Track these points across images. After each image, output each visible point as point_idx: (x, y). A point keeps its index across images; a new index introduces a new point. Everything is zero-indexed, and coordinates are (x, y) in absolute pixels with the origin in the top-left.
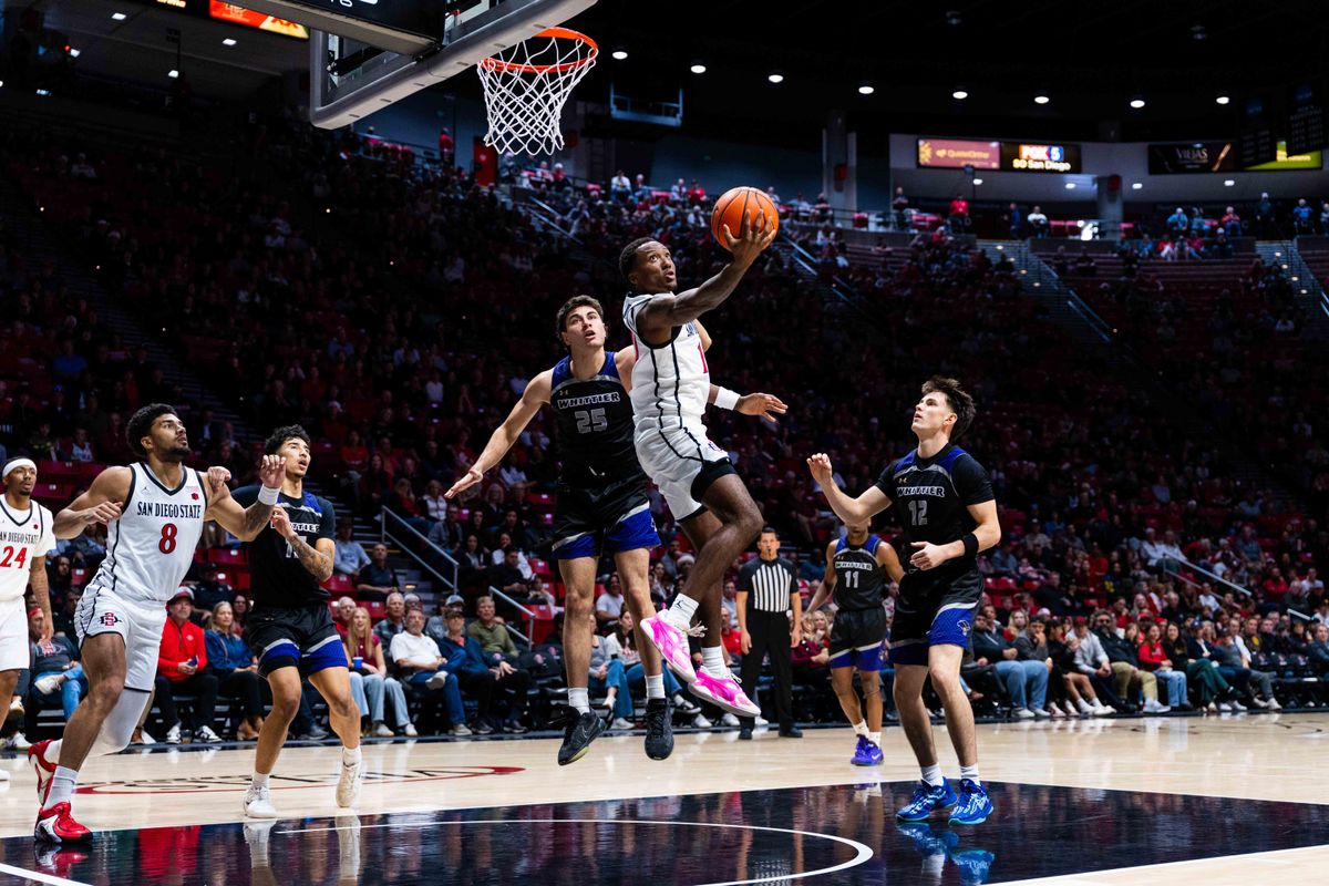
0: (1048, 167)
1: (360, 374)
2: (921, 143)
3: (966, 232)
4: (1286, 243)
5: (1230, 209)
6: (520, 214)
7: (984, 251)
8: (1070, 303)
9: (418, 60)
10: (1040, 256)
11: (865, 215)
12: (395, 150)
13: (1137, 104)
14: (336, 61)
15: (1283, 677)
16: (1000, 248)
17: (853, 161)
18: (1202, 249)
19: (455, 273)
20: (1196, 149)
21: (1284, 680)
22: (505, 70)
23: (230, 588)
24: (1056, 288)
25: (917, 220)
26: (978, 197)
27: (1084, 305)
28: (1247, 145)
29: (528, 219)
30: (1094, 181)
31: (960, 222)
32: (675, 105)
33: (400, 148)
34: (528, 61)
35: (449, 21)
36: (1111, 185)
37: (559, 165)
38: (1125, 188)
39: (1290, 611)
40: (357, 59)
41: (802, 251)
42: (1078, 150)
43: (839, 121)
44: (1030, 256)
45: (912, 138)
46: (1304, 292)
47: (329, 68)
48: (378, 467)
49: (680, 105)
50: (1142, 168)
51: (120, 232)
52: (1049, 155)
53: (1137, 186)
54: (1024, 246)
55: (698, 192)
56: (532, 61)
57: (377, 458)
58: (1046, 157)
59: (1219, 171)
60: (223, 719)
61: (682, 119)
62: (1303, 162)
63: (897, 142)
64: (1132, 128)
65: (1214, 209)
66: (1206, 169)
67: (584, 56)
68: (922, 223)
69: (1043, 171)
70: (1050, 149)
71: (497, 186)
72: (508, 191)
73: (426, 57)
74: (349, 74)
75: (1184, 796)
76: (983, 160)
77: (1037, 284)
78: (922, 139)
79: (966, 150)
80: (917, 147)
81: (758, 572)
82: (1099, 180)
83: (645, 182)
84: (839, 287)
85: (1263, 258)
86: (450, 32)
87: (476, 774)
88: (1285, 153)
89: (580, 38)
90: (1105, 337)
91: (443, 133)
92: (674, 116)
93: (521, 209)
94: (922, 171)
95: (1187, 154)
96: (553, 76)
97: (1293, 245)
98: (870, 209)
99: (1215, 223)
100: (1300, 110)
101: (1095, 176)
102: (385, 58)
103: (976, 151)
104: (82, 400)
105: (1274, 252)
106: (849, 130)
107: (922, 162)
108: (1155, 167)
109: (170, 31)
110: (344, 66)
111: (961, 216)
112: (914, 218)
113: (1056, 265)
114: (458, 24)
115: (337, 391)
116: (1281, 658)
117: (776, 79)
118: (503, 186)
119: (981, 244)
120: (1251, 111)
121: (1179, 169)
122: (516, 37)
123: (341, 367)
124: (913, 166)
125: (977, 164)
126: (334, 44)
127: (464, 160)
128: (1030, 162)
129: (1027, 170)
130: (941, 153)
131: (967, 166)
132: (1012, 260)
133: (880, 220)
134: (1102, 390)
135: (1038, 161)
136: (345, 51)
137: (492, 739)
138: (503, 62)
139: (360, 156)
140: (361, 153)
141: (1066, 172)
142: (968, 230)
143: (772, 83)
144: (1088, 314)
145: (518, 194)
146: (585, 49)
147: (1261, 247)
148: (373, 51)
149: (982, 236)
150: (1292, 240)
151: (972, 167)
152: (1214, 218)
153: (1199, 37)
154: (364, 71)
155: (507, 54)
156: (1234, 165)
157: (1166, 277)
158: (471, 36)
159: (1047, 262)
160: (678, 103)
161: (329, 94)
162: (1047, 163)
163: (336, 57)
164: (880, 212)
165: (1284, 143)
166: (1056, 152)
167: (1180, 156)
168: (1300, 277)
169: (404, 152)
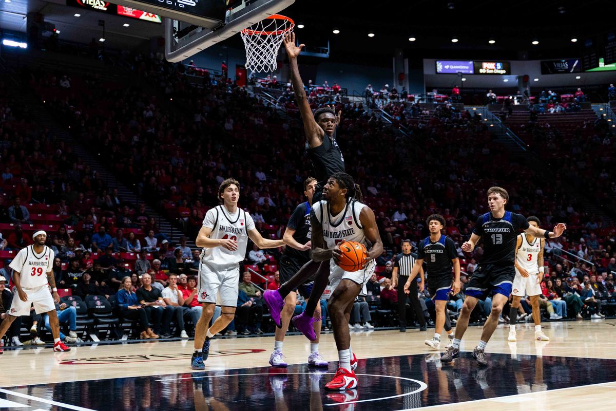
0: (495, 72)
1: (187, 173)
2: (438, 63)
3: (459, 102)
4: (604, 104)
5: (579, 89)
6: (257, 99)
7: (467, 110)
8: (507, 133)
9: (214, 31)
10: (493, 113)
11: (413, 96)
12: (200, 72)
13: (535, 43)
14: (177, 32)
15: (610, 302)
16: (475, 109)
17: (407, 72)
18: (568, 108)
19: (229, 126)
20: (562, 63)
21: (611, 304)
22: (254, 34)
23: (130, 270)
24: (501, 127)
25: (437, 98)
26: (464, 86)
27: (514, 134)
28: (586, 60)
29: (261, 101)
30: (517, 78)
31: (456, 98)
32: (326, 48)
33: (203, 70)
34: (263, 30)
35: (228, 13)
36: (524, 79)
37: (275, 77)
38: (531, 80)
39: (612, 272)
40: (186, 31)
41: (385, 112)
42: (509, 64)
43: (400, 53)
44: (489, 112)
45: (434, 60)
46: (614, 126)
47: (174, 35)
48: (195, 215)
49: (328, 48)
50: (539, 72)
51: (79, 111)
52: (496, 66)
53: (536, 80)
54: (486, 108)
55: (337, 87)
56: (265, 30)
57: (195, 211)
58: (494, 68)
59: (573, 72)
60: (129, 330)
61: (329, 54)
62: (611, 67)
63: (427, 62)
64: (533, 54)
65: (571, 89)
66: (567, 71)
67: (288, 27)
68: (439, 99)
69: (493, 74)
70: (496, 64)
71: (246, 87)
72: (252, 89)
73: (217, 29)
74: (183, 38)
75: (566, 358)
76: (465, 69)
77: (492, 125)
78: (438, 61)
79: (458, 65)
80: (436, 65)
81: (401, 259)
82: (519, 78)
83: (313, 83)
84: (402, 129)
85: (594, 111)
86: (228, 17)
87: (244, 353)
88: (603, 64)
89: (286, 19)
90: (524, 148)
91: (223, 63)
92: (326, 53)
93: (257, 97)
94: (438, 75)
95: (558, 65)
96: (274, 36)
97: (608, 105)
98: (415, 93)
99: (572, 96)
100: (609, 44)
101: (517, 76)
102: (199, 30)
103: (463, 65)
104: (63, 186)
105: (600, 109)
106: (405, 57)
107: (438, 71)
108: (544, 71)
109: (100, 21)
110: (181, 34)
111: (457, 95)
112: (435, 96)
113: (500, 116)
114: (232, 14)
115: (177, 180)
116: (609, 293)
117: (371, 35)
118: (249, 86)
119: (466, 108)
120: (587, 45)
121: (555, 71)
122: (257, 19)
123: (179, 170)
124: (434, 73)
125: (463, 72)
126: (176, 24)
127: (232, 75)
128: (487, 70)
129: (486, 74)
130: (447, 67)
131: (459, 72)
132: (480, 114)
133: (420, 98)
134: (523, 173)
135: (491, 69)
136: (181, 28)
137: (250, 337)
138: (252, 30)
139: (185, 75)
140: (185, 73)
141: (503, 74)
142: (460, 101)
143: (369, 37)
144: (515, 138)
145: (256, 90)
146: (288, 24)
147: (594, 106)
148: (194, 27)
149: (466, 104)
150: (607, 103)
151: (461, 73)
152: (572, 93)
153: (562, 12)
154: (190, 36)
155: (254, 27)
156: (581, 69)
157: (550, 121)
158: (238, 19)
159: (496, 115)
160: (327, 47)
161: (174, 47)
162: (495, 70)
163: (177, 30)
164: (420, 94)
165: (603, 59)
166: (499, 66)
167: (555, 66)
168: (612, 119)
169: (205, 72)
